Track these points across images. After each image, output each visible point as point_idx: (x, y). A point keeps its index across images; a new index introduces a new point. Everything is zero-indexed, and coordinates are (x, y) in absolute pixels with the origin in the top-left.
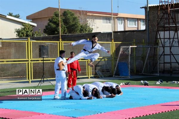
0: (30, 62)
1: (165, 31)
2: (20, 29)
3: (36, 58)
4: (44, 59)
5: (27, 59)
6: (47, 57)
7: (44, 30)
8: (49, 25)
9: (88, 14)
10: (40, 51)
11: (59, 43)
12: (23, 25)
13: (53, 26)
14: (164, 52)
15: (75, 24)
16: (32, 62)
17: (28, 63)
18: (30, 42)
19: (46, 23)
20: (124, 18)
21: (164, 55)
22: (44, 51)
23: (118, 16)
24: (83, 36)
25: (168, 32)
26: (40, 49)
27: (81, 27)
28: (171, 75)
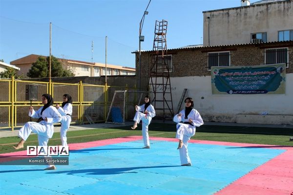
0: (13, 105)
1: (157, 76)
2: (4, 72)
3: (21, 101)
4: (32, 102)
5: (10, 102)
6: (36, 101)
7: (28, 73)
8: (32, 68)
9: (68, 62)
10: (27, 92)
11: (49, 84)
12: (6, 69)
13: (37, 70)
14: (155, 98)
15: (58, 69)
16: (16, 106)
17: (11, 107)
18: (14, 82)
19: (29, 68)
20: (100, 67)
21: (155, 101)
22: (33, 92)
23: (95, 65)
24: (70, 80)
25: (162, 78)
26: (27, 90)
27: (64, 72)
28: (164, 121)
